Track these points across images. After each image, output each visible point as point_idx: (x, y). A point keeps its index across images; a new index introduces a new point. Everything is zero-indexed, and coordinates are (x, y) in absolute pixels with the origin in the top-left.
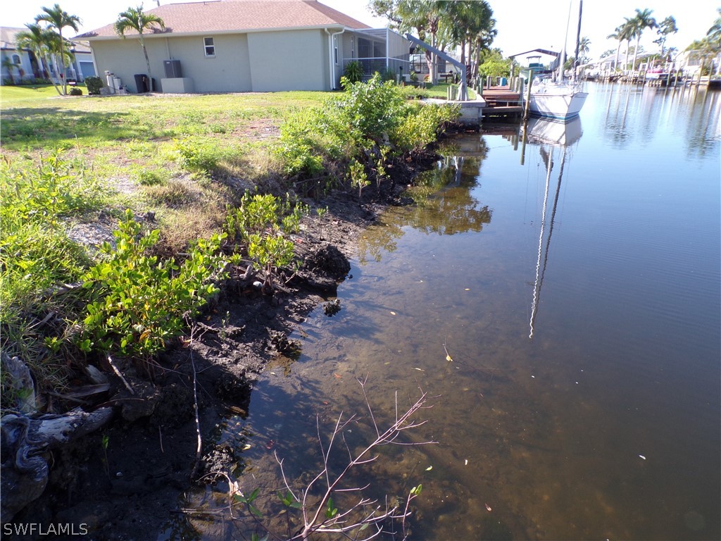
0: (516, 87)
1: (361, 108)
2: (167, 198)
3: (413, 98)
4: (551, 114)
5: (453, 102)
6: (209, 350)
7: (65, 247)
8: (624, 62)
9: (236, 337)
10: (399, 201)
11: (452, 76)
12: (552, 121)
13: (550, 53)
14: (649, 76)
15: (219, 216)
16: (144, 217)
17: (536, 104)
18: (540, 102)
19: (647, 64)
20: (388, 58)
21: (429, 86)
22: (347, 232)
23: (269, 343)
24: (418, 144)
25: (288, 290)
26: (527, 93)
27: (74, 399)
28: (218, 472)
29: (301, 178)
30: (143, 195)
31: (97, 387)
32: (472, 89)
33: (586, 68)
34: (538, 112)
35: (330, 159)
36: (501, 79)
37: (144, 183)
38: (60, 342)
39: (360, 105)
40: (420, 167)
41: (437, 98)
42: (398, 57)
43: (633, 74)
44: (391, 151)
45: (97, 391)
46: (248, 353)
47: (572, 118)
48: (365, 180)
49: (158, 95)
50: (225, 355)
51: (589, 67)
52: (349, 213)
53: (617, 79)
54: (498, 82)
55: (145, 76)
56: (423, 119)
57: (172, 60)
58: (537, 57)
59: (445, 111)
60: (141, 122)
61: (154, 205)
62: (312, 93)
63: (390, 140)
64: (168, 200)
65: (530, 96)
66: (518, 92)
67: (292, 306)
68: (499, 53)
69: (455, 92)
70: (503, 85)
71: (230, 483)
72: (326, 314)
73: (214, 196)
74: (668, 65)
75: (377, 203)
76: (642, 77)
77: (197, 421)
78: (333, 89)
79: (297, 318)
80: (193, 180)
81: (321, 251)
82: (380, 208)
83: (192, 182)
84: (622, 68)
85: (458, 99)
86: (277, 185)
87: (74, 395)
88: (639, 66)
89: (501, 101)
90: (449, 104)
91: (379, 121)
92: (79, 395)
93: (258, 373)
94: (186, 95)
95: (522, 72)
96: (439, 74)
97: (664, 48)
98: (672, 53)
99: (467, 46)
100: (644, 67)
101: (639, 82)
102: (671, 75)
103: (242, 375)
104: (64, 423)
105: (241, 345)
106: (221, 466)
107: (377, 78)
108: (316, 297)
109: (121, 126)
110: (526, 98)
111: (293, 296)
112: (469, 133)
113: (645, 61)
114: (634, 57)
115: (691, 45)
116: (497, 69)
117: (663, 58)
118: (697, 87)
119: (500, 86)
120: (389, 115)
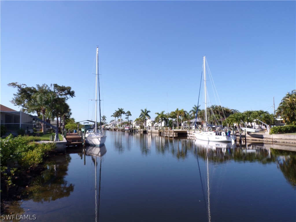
0: (80, 134)
3: (33, 141)
4: (94, 144)
5: (52, 142)
8: (118, 124)
10: (20, 197)
11: (53, 130)
13: (92, 121)
14: (126, 129)
18: (89, 140)
20: (20, 123)
21: (41, 135)
24: (34, 164)
26: (84, 136)
32: (62, 135)
34: (89, 144)
36: (74, 130)
40: (34, 175)
41: (45, 140)
42: (26, 123)
43: (121, 128)
44: (17, 170)
47: (102, 146)
51: (107, 125)
53: (116, 130)
56: (36, 152)
58: (87, 123)
59: (49, 146)
63: (18, 163)
66: (81, 136)
68: (74, 120)
69: (53, 138)
74: (131, 126)
76: (124, 129)
84: (117, 126)
85: (55, 140)
88: (122, 125)
89: (74, 140)
90: (50, 143)
91: (11, 156)
95: (82, 128)
96: (47, 129)
97: (129, 120)
98: (131, 122)
99: (59, 119)
100: (124, 126)
101: (123, 131)
102: (132, 129)
107: (11, 136)
110: (84, 138)
113: (124, 124)
114: (120, 122)
115: (136, 120)
116: (73, 126)
117: (129, 123)
118: (140, 132)
119: (74, 133)
120: (17, 153)
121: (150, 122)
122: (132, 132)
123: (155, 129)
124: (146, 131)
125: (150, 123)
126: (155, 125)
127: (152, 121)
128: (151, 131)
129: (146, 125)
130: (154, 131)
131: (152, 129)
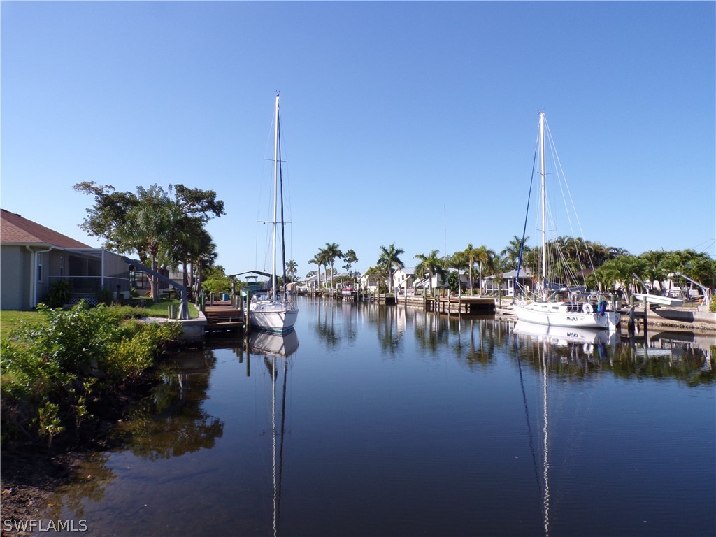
0: (236, 304)
1: (61, 337)
3: (130, 318)
4: (271, 328)
5: (174, 321)
8: (324, 281)
10: (104, 443)
11: (175, 292)
13: (264, 274)
14: (344, 292)
17: (256, 319)
18: (258, 317)
19: (341, 284)
20: (103, 277)
21: (149, 303)
22: (24, 502)
24: (133, 369)
26: (246, 309)
32: (195, 305)
33: (296, 285)
34: (258, 326)
36: (224, 295)
39: (61, 333)
40: (135, 394)
41: (157, 316)
42: (116, 276)
43: (332, 291)
44: (97, 382)
47: (288, 331)
48: (57, 426)
51: (299, 284)
53: (321, 295)
54: (221, 298)
56: (138, 344)
58: (254, 277)
59: (166, 331)
63: (100, 367)
65: (249, 312)
66: (239, 309)
68: (222, 270)
69: (176, 311)
70: (226, 300)
74: (356, 285)
75: (74, 451)
76: (339, 294)
78: (33, 308)
82: (78, 458)
84: (323, 286)
85: (179, 317)
88: (336, 285)
89: (224, 316)
90: (170, 323)
91: (84, 350)
95: (242, 289)
96: (162, 290)
97: (351, 272)
98: (357, 276)
99: (189, 267)
100: (339, 286)
101: (338, 297)
102: (359, 293)
107: (83, 306)
110: (246, 313)
113: (340, 281)
114: (331, 277)
115: (369, 271)
116: (220, 285)
117: (351, 280)
118: (378, 302)
119: (223, 301)
120: (97, 343)
121: (403, 276)
122: (359, 300)
123: (415, 294)
124: (394, 299)
125: (403, 279)
126: (414, 285)
127: (407, 275)
128: (406, 299)
129: (392, 284)
130: (412, 298)
131: (408, 294)
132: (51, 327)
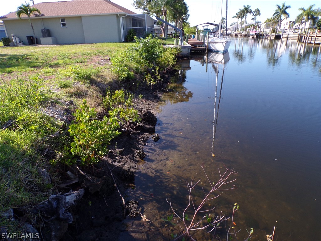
1: (145, 50)
2: (74, 94)
4: (217, 50)
5: (178, 46)
6: (112, 160)
7: (44, 118)
8: (240, 28)
9: (121, 153)
10: (167, 90)
12: (217, 53)
14: (251, 33)
15: (99, 101)
16: (69, 103)
17: (210, 46)
18: (212, 45)
19: (250, 29)
20: (146, 27)
21: (164, 39)
22: (150, 105)
23: (136, 155)
25: (135, 132)
26: (207, 41)
27: (64, 187)
28: (135, 212)
29: (125, 82)
30: (64, 93)
31: (73, 180)
35: (136, 73)
36: (192, 35)
37: (61, 88)
38: (56, 161)
39: (145, 49)
42: (150, 27)
43: (244, 33)
45: (74, 182)
46: (128, 160)
47: (225, 52)
48: (153, 82)
49: (40, 46)
50: (119, 162)
52: (148, 97)
53: (238, 35)
54: (191, 37)
55: (32, 36)
56: (170, 54)
57: (45, 29)
58: (207, 26)
59: (175, 50)
60: (40, 59)
61: (70, 97)
62: (114, 43)
64: (75, 95)
65: (208, 43)
66: (203, 41)
67: (139, 139)
69: (178, 41)
70: (193, 38)
71: (142, 216)
72: (154, 141)
73: (93, 91)
74: (258, 29)
75: (158, 91)
76: (248, 34)
77: (119, 191)
78: (123, 41)
79: (143, 144)
80: (82, 85)
81: (145, 113)
82: (160, 94)
83: (82, 86)
84: (239, 30)
86: (117, 86)
87: (64, 185)
88: (247, 29)
89: (195, 45)
90: (176, 47)
91: (153, 55)
92: (66, 185)
93: (135, 168)
94: (54, 45)
95: (201, 32)
96: (167, 34)
97: (256, 22)
98: (259, 24)
100: (249, 30)
101: (247, 36)
102: (260, 33)
103: (129, 170)
104: (74, 197)
105: (124, 157)
106: (135, 209)
107: (151, 37)
108: (148, 134)
109: (30, 61)
110: (206, 44)
111: (138, 134)
112: (185, 59)
113: (249, 27)
114: (244, 25)
115: (267, 21)
116: (190, 31)
117: (256, 26)
118: (270, 38)
120: (157, 53)
121: (287, 23)
122: (259, 37)
123: (294, 33)
124: (281, 36)
125: (287, 24)
126: (294, 27)
127: (290, 22)
128: (288, 36)
129: (280, 28)
130: (291, 34)
131: (290, 33)
132: (141, 46)
